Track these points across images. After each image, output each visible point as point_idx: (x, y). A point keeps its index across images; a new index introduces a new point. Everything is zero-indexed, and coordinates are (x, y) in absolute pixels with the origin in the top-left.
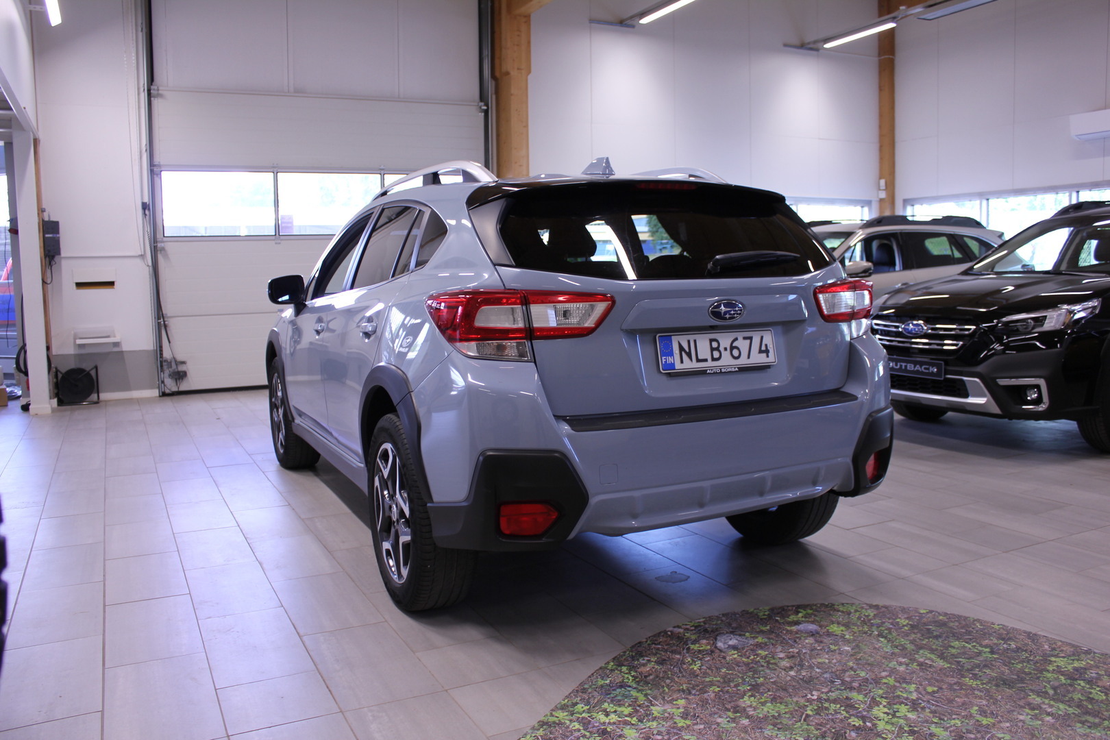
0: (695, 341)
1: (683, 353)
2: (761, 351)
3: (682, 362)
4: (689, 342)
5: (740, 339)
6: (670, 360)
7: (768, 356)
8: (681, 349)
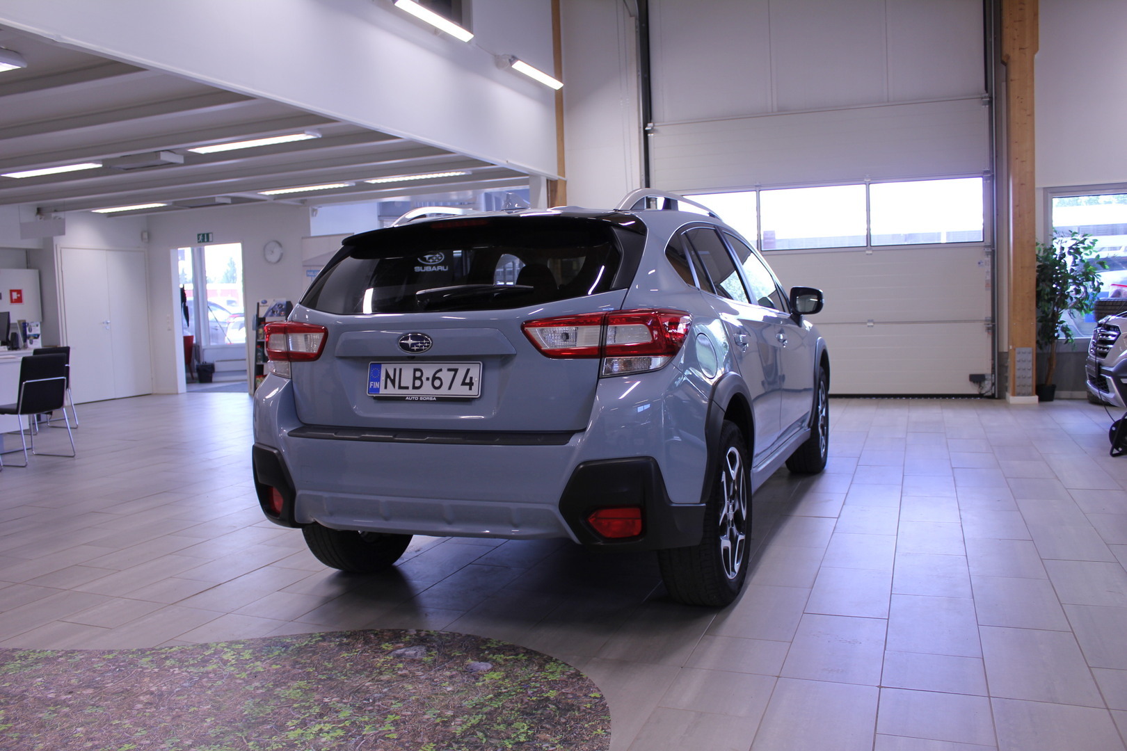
0: (401, 370)
1: (388, 380)
2: (464, 383)
3: (386, 387)
4: (395, 370)
5: (445, 370)
6: (376, 385)
7: (470, 389)
8: (387, 376)
